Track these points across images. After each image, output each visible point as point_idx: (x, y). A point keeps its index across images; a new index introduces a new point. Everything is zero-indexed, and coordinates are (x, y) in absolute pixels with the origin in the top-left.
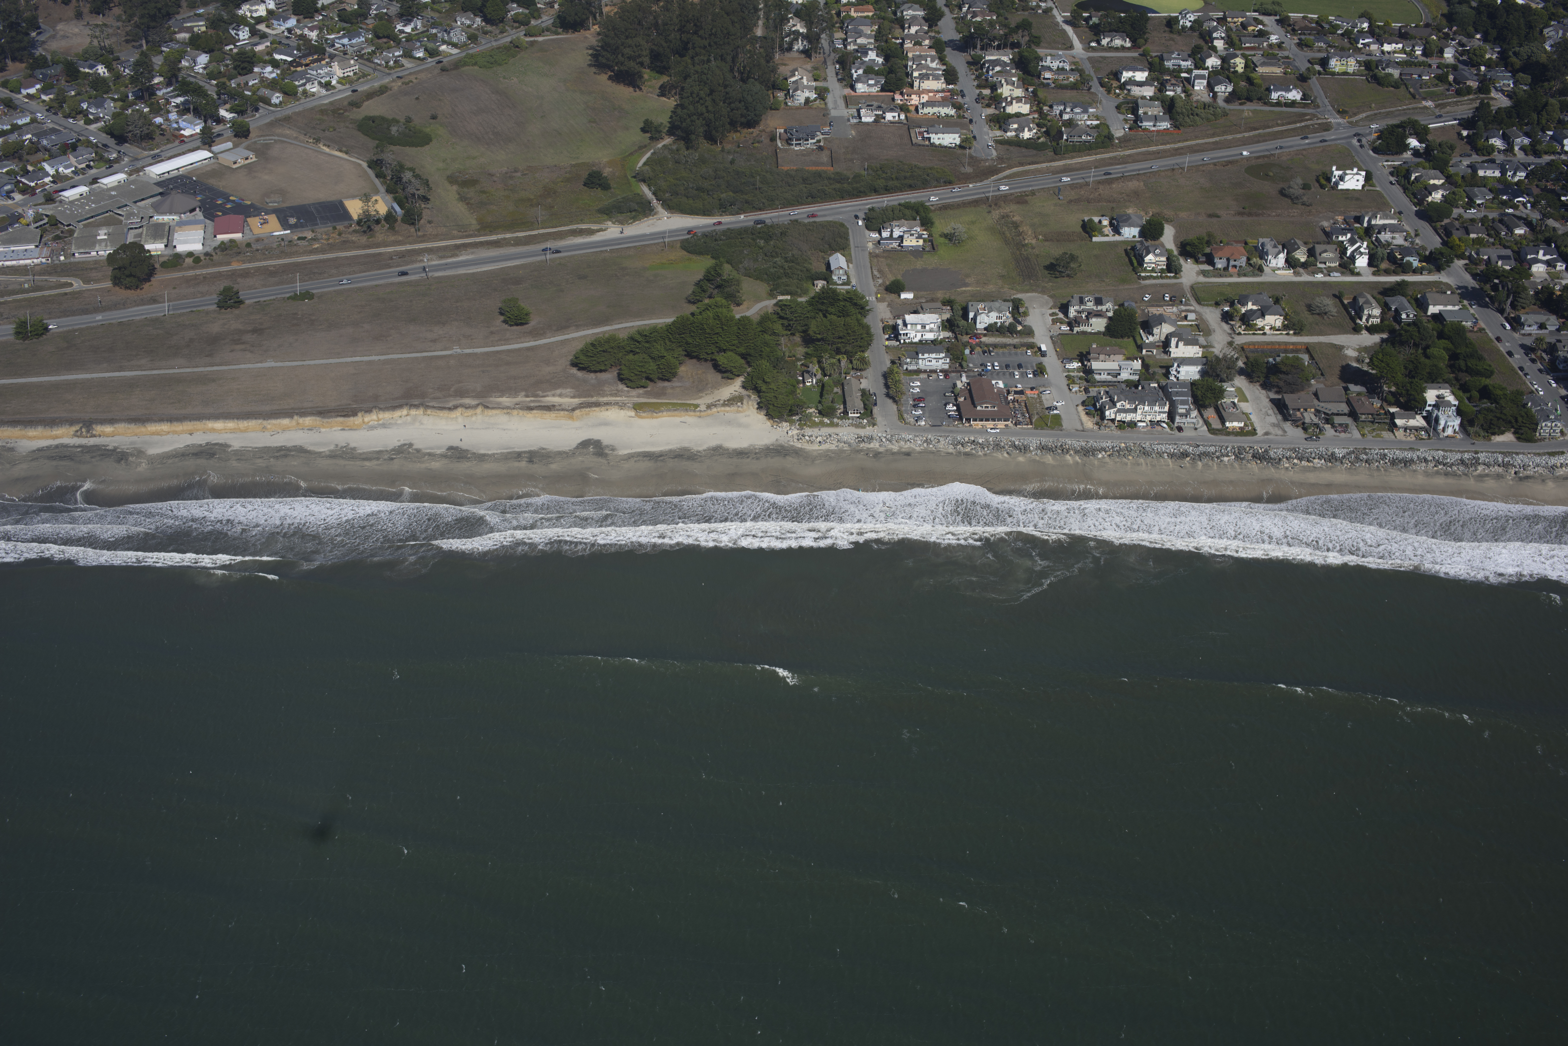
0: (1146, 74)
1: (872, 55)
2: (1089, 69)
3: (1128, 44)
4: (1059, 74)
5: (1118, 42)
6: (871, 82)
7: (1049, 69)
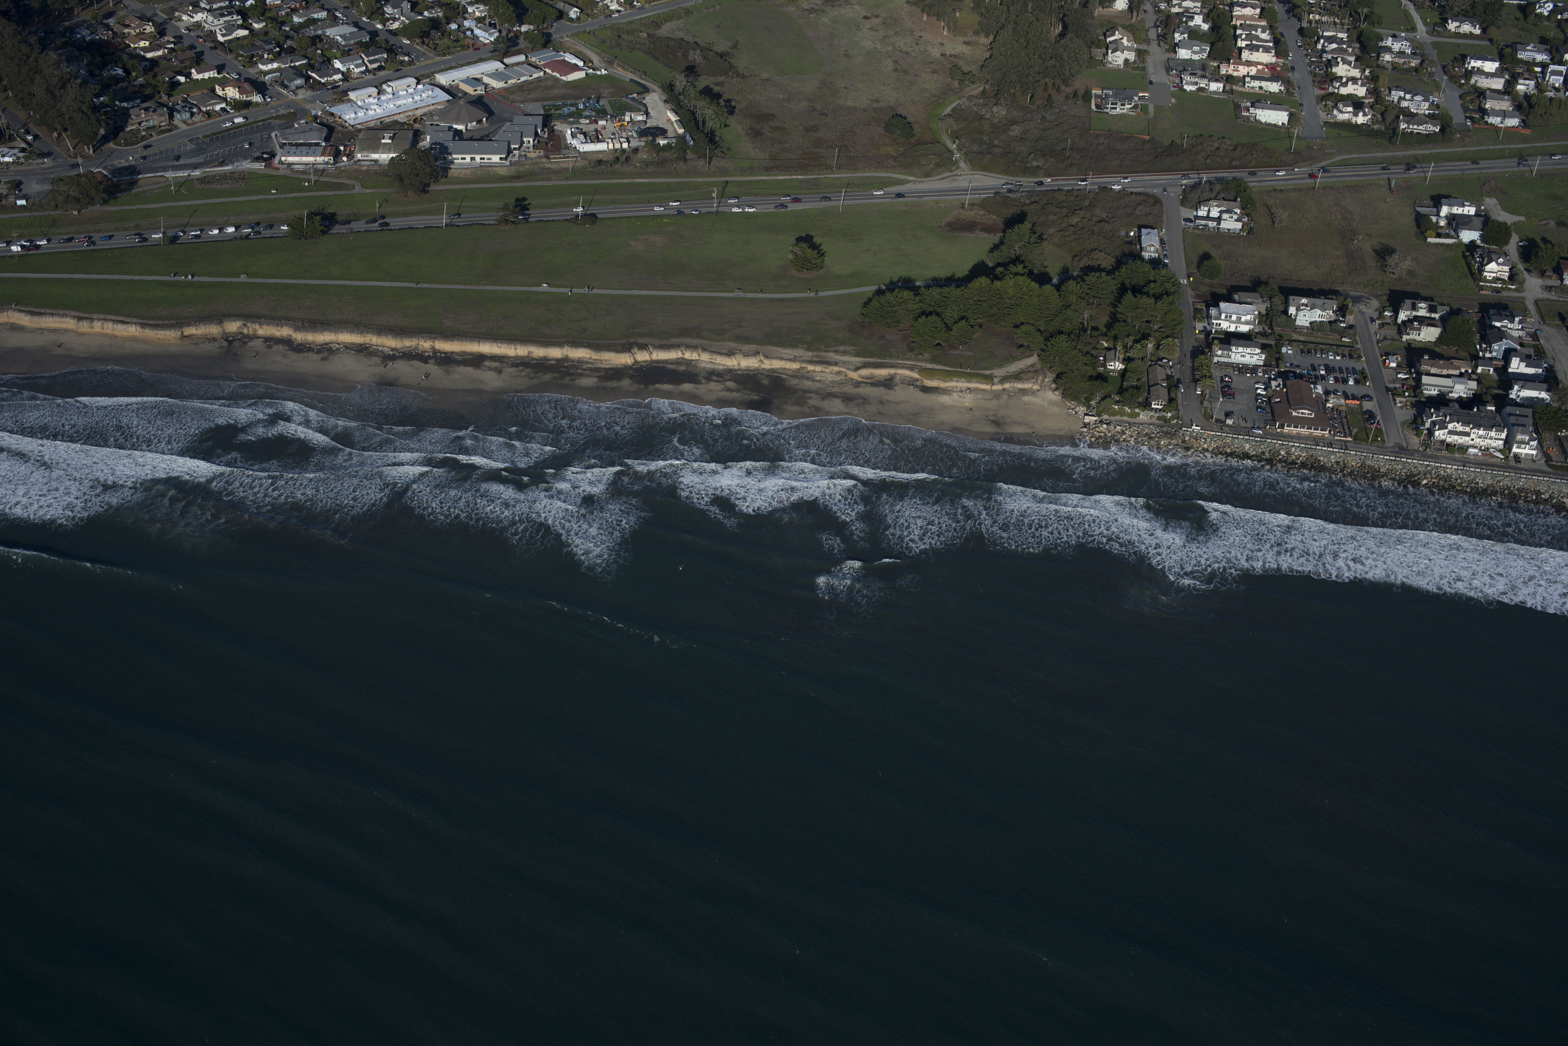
0: (1497, 65)
1: (1198, 20)
2: (1433, 54)
3: (1477, 31)
4: (1400, 57)
5: (1466, 28)
6: (1196, 48)
7: (1389, 50)
